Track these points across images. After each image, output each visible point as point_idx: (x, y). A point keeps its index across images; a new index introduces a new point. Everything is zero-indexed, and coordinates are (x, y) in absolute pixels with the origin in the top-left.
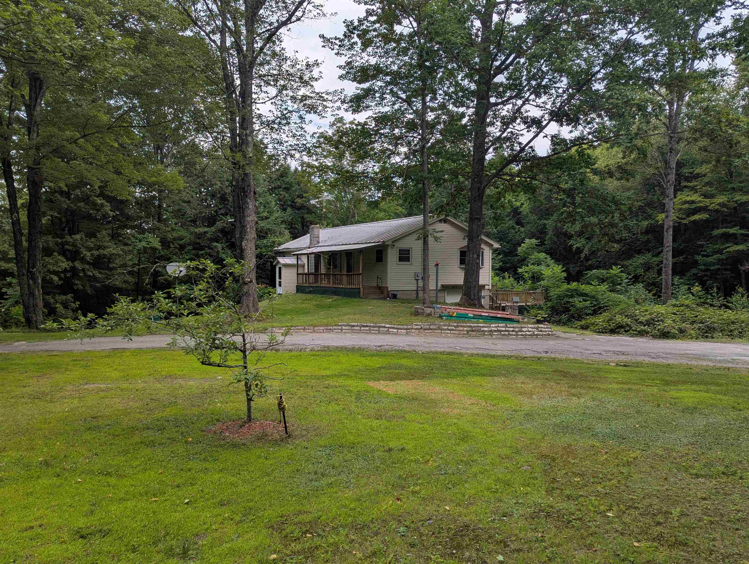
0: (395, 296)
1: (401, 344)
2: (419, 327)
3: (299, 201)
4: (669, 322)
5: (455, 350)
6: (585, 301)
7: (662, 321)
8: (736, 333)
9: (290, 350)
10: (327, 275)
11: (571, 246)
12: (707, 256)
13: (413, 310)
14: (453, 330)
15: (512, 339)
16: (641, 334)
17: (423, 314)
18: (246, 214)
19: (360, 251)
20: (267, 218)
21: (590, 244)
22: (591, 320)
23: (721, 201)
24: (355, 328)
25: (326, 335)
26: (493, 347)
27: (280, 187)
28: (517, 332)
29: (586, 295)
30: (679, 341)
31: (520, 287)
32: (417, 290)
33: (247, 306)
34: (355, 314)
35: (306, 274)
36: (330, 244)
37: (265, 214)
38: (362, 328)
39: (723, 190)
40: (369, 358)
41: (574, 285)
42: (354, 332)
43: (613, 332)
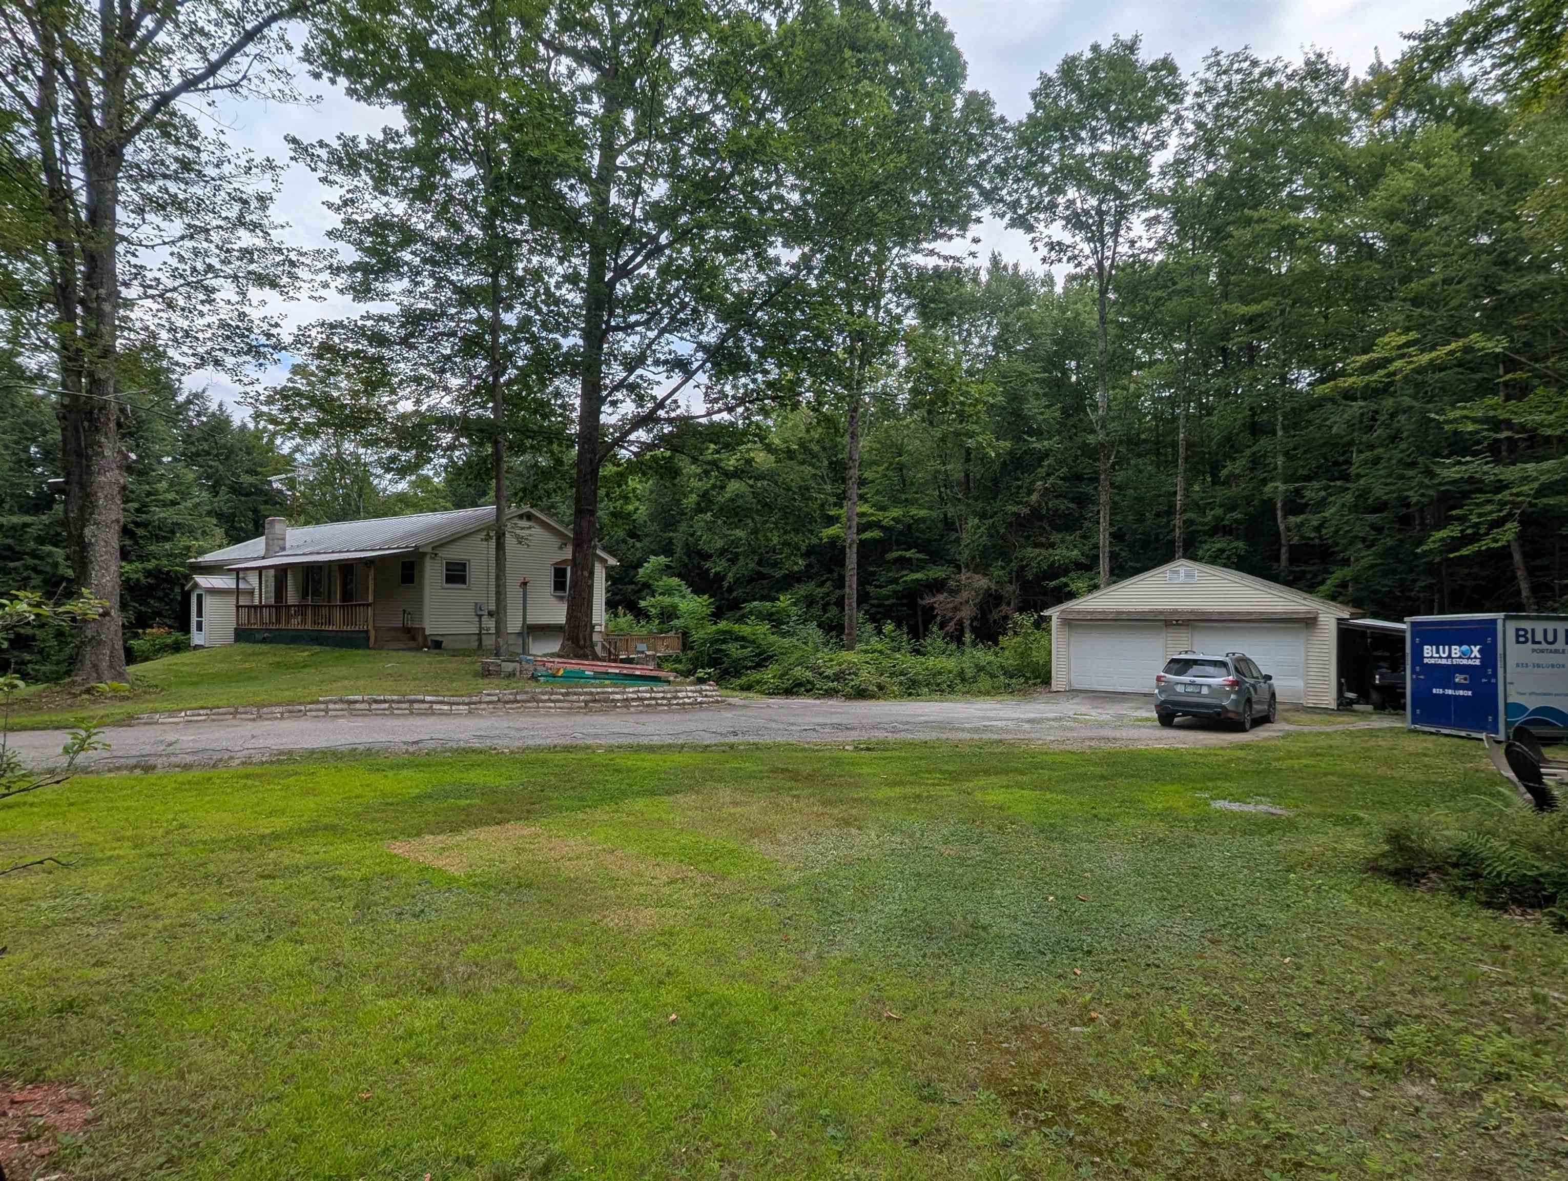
0: (438, 645)
1: (462, 736)
2: (495, 698)
3: (246, 479)
4: (864, 674)
5: (575, 742)
6: (743, 647)
7: (856, 674)
8: (944, 686)
9: (187, 767)
10: (301, 609)
11: (708, 570)
12: (881, 587)
13: (478, 667)
14: (559, 701)
15: (663, 712)
16: (830, 693)
17: (498, 673)
18: (95, 468)
19: (368, 562)
20: (174, 503)
21: (734, 569)
22: (755, 676)
23: (895, 515)
24: (358, 706)
25: (289, 725)
26: (641, 729)
27: (208, 453)
28: (669, 699)
29: (743, 639)
30: (881, 702)
31: (641, 629)
32: (480, 634)
33: (95, 667)
34: (357, 678)
35: (255, 607)
36: (306, 551)
37: (171, 496)
38: (374, 706)
39: (896, 501)
40: (390, 774)
41: (723, 625)
42: (353, 713)
43: (788, 692)
